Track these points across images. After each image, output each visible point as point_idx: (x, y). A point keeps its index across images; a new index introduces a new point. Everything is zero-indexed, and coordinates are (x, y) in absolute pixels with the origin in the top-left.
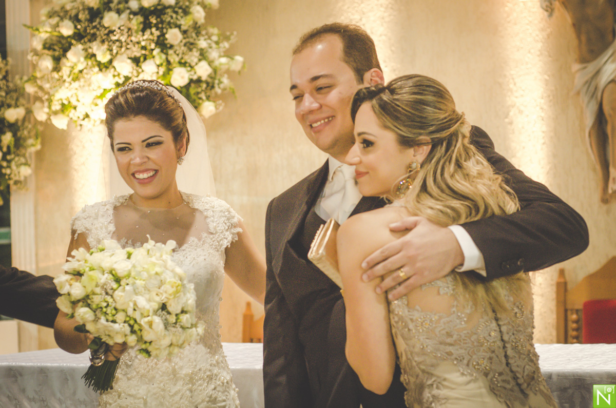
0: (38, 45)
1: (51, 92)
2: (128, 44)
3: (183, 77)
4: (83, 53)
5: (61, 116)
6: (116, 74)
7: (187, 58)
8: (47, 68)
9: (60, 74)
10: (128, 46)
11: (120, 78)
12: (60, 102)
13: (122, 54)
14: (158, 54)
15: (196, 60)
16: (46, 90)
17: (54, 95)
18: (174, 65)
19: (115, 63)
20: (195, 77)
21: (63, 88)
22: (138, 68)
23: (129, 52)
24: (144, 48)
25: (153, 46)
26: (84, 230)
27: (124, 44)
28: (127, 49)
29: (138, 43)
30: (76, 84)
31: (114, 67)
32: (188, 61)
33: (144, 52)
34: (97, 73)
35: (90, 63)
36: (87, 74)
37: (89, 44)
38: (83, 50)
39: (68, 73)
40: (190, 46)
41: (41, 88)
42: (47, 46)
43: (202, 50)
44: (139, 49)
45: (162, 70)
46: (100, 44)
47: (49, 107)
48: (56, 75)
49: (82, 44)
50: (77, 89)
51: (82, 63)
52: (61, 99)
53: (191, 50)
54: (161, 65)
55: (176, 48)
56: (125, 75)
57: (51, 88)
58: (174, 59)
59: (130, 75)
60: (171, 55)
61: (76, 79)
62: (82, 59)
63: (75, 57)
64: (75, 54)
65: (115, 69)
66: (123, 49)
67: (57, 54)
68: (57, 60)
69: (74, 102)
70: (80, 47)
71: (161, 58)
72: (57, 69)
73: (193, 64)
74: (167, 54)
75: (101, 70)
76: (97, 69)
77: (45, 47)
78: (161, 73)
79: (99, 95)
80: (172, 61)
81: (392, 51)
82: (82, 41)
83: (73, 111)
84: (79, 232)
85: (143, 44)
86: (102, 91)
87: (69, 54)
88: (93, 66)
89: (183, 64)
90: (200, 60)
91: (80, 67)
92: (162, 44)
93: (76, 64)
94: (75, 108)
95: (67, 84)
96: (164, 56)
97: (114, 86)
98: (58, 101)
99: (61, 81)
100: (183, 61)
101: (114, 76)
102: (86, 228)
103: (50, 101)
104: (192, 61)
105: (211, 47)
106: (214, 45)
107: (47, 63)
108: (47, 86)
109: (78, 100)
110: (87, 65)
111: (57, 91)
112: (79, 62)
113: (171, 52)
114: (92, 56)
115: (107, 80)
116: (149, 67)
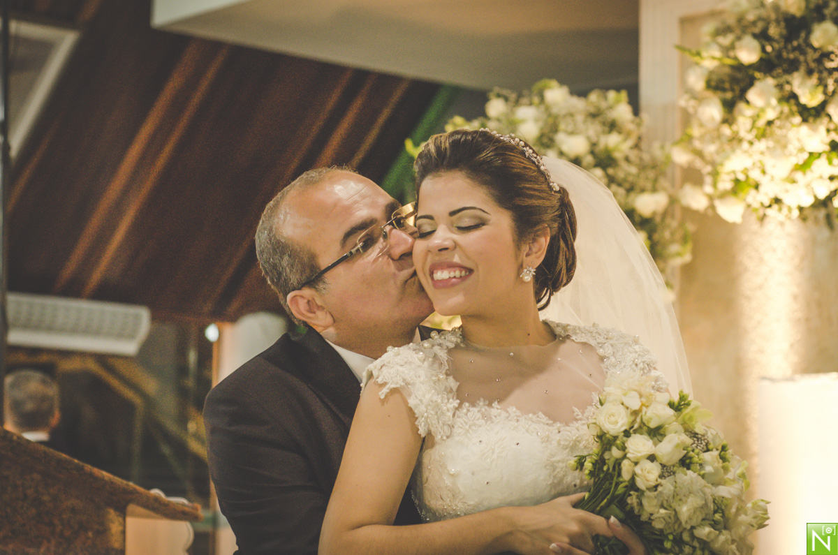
0: (696, 81)
1: (718, 159)
4: (775, 91)
5: (732, 200)
6: (832, 126)
8: (713, 119)
9: (735, 127)
12: (732, 177)
16: (708, 157)
17: (722, 164)
19: (831, 109)
21: (738, 152)
30: (761, 145)
31: (829, 116)
34: (799, 126)
35: (786, 109)
36: (780, 127)
37: (785, 77)
38: (776, 86)
39: (748, 126)
41: (699, 154)
42: (713, 84)
46: (805, 77)
47: (714, 185)
48: (726, 131)
49: (773, 77)
50: (762, 153)
51: (774, 108)
52: (734, 172)
57: (716, 153)
61: (762, 135)
62: (774, 102)
63: (761, 98)
64: (762, 94)
65: (831, 118)
67: (729, 95)
68: (729, 106)
69: (755, 175)
70: (770, 82)
72: (728, 120)
75: (805, 119)
76: (798, 119)
77: (708, 87)
79: (801, 163)
82: (775, 73)
83: (753, 192)
86: (806, 156)
87: (752, 95)
88: (792, 113)
91: (771, 114)
93: (763, 110)
94: (757, 187)
95: (745, 145)
97: (826, 148)
98: (728, 173)
99: (736, 140)
101: (829, 130)
102: (404, 381)
103: (715, 174)
107: (713, 111)
108: (710, 149)
109: (764, 172)
110: (782, 113)
111: (728, 157)
112: (768, 107)
114: (791, 96)
115: (815, 137)
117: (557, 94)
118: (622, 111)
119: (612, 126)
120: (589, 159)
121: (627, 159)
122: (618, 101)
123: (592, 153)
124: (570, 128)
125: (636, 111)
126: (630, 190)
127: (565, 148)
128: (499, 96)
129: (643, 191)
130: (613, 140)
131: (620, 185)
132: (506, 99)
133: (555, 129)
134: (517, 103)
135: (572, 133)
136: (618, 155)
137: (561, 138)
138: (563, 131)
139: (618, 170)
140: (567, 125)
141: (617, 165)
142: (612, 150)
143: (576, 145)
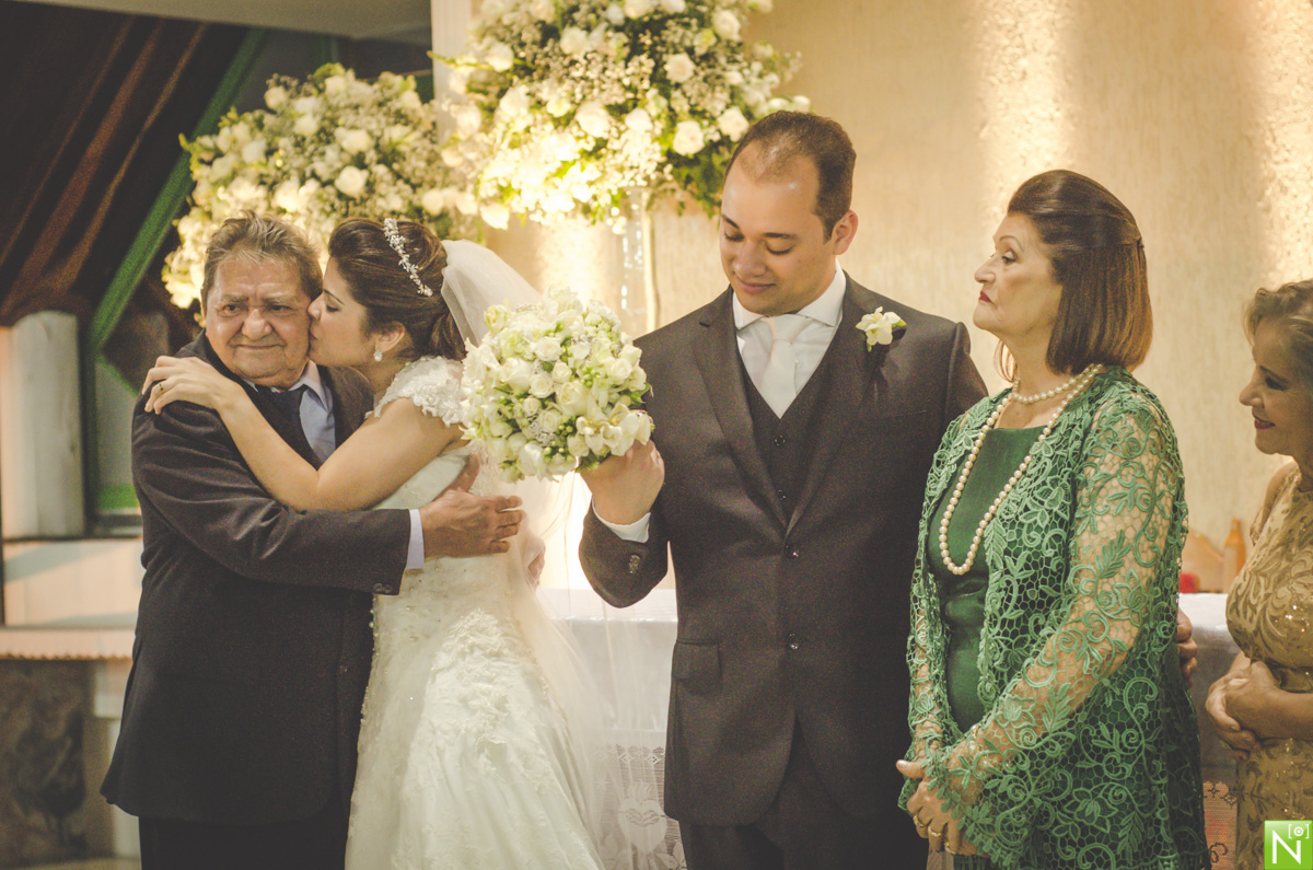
0: (460, 87)
1: (479, 167)
2: (604, 83)
3: (693, 139)
4: (526, 99)
5: (496, 207)
6: (581, 134)
7: (706, 104)
8: (473, 124)
9: (491, 135)
10: (604, 86)
11: (588, 143)
12: (494, 183)
13: (593, 100)
14: (654, 98)
15: (721, 106)
16: (472, 162)
17: (483, 172)
18: (681, 116)
19: (579, 117)
20: (716, 137)
21: (496, 159)
22: (619, 124)
23: (604, 96)
24: (629, 88)
25: (646, 84)
27: (596, 83)
28: (602, 90)
29: (619, 80)
31: (577, 123)
32: (708, 108)
33: (630, 95)
34: (551, 133)
35: (539, 117)
36: (536, 135)
37: (536, 85)
38: (528, 94)
39: (502, 134)
40: (713, 81)
42: (473, 85)
43: (732, 87)
44: (622, 91)
45: (660, 126)
46: (556, 84)
47: (475, 192)
48: (482, 138)
49: (528, 84)
50: (518, 162)
51: (524, 118)
52: (496, 179)
53: (713, 87)
54: (659, 117)
55: (686, 88)
56: (598, 135)
57: (478, 160)
58: (681, 105)
59: (605, 136)
60: (676, 99)
61: (513, 145)
62: (524, 111)
63: (514, 107)
64: (513, 102)
65: (579, 126)
66: (596, 91)
67: (488, 100)
68: (488, 111)
69: (516, 181)
70: (524, 88)
71: (658, 105)
72: (487, 127)
73: (717, 113)
74: (668, 97)
75: (556, 128)
76: (550, 126)
77: (471, 89)
78: (658, 132)
79: (554, 171)
80: (677, 109)
81: (1067, 81)
82: (528, 79)
83: (517, 197)
85: (626, 82)
86: (559, 165)
87: (505, 103)
88: (544, 122)
89: (695, 113)
90: (728, 107)
91: (524, 123)
92: (659, 79)
93: (513, 121)
94: (519, 192)
95: (501, 154)
96: (663, 102)
97: (578, 156)
98: (490, 181)
99: (491, 151)
100: (699, 109)
101: (578, 138)
103: (477, 182)
104: (715, 108)
105: (748, 83)
106: (754, 80)
107: (472, 118)
110: (535, 119)
111: (488, 164)
112: (518, 115)
113: (676, 94)
114: (540, 104)
115: (566, 146)
116: (638, 121)
117: (340, 82)
118: (410, 100)
119: (398, 117)
120: (371, 156)
121: (414, 152)
122: (405, 89)
123: (377, 147)
124: (351, 122)
125: (426, 100)
126: (417, 186)
127: (345, 144)
128: (278, 83)
129: (433, 185)
130: (396, 133)
131: (406, 181)
132: (287, 87)
133: (334, 123)
134: (298, 92)
135: (353, 127)
136: (403, 148)
137: (339, 132)
138: (344, 126)
139: (405, 164)
140: (347, 118)
141: (404, 159)
142: (398, 144)
143: (356, 141)
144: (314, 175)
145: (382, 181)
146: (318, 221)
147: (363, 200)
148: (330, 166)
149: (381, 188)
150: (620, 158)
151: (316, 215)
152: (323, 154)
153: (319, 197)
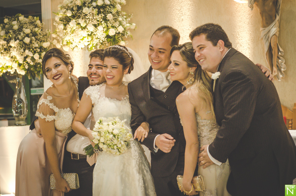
0: (57, 19)
1: (63, 37)
2: (93, 20)
3: (113, 32)
5: (66, 46)
6: (88, 31)
7: (114, 25)
8: (62, 28)
9: (67, 31)
10: (92, 20)
11: (90, 33)
12: (66, 41)
13: (90, 23)
14: (104, 23)
15: (118, 25)
16: (60, 36)
17: (64, 39)
19: (87, 27)
20: (118, 32)
21: (67, 36)
22: (96, 29)
24: (98, 21)
25: (102, 20)
26: (89, 94)
27: (91, 19)
28: (92, 21)
29: (96, 19)
30: (73, 35)
31: (87, 28)
33: (98, 22)
35: (78, 27)
36: (77, 31)
37: (77, 20)
38: (75, 22)
39: (70, 30)
40: (116, 20)
41: (58, 36)
42: (61, 19)
43: (120, 21)
44: (96, 21)
45: (105, 29)
46: (82, 20)
47: (62, 43)
48: (65, 31)
49: (75, 20)
51: (75, 27)
52: (67, 40)
53: (116, 21)
54: (105, 27)
55: (110, 21)
56: (91, 31)
57: (63, 36)
58: (110, 25)
59: (93, 31)
61: (73, 33)
62: (75, 25)
63: (72, 24)
64: (72, 23)
65: (88, 29)
66: (90, 21)
67: (65, 23)
68: (65, 25)
69: (71, 41)
70: (74, 20)
71: (105, 25)
72: (65, 29)
73: (117, 27)
74: (107, 23)
75: (82, 29)
76: (80, 29)
77: (60, 20)
78: (105, 30)
79: (81, 39)
80: (109, 26)
81: (192, 21)
83: (71, 45)
84: (88, 95)
85: (98, 19)
86: (82, 37)
87: (70, 23)
89: (113, 27)
90: (119, 25)
91: (74, 28)
92: (105, 19)
93: (73, 27)
94: (72, 43)
95: (69, 35)
96: (106, 24)
97: (87, 36)
98: (65, 41)
99: (66, 34)
100: (113, 26)
101: (87, 32)
102: (90, 94)
103: (62, 41)
106: (124, 20)
107: (62, 27)
108: (61, 35)
109: (73, 41)
111: (65, 37)
112: (74, 26)
113: (108, 22)
114: (79, 24)
115: (84, 33)
116: (100, 28)
117: (22, 18)
118: (38, 22)
119: (36, 26)
121: (40, 34)
122: (37, 19)
123: (31, 33)
124: (26, 27)
125: (41, 22)
126: (41, 42)
127: (25, 32)
128: (6, 18)
129: (44, 41)
130: (36, 29)
131: (38, 40)
132: (8, 19)
133: (22, 27)
134: (11, 20)
135: (27, 28)
136: (38, 33)
137: (24, 29)
138: (25, 28)
139: (38, 37)
140: (25, 26)
141: (38, 35)
142: (36, 32)
143: (28, 31)
144: (18, 39)
145: (33, 40)
146: (19, 49)
147: (29, 45)
148: (22, 37)
149: (33, 42)
150: (97, 36)
151: (19, 48)
152: (20, 34)
153: (20, 44)
